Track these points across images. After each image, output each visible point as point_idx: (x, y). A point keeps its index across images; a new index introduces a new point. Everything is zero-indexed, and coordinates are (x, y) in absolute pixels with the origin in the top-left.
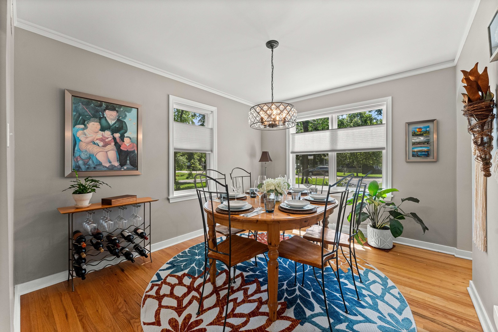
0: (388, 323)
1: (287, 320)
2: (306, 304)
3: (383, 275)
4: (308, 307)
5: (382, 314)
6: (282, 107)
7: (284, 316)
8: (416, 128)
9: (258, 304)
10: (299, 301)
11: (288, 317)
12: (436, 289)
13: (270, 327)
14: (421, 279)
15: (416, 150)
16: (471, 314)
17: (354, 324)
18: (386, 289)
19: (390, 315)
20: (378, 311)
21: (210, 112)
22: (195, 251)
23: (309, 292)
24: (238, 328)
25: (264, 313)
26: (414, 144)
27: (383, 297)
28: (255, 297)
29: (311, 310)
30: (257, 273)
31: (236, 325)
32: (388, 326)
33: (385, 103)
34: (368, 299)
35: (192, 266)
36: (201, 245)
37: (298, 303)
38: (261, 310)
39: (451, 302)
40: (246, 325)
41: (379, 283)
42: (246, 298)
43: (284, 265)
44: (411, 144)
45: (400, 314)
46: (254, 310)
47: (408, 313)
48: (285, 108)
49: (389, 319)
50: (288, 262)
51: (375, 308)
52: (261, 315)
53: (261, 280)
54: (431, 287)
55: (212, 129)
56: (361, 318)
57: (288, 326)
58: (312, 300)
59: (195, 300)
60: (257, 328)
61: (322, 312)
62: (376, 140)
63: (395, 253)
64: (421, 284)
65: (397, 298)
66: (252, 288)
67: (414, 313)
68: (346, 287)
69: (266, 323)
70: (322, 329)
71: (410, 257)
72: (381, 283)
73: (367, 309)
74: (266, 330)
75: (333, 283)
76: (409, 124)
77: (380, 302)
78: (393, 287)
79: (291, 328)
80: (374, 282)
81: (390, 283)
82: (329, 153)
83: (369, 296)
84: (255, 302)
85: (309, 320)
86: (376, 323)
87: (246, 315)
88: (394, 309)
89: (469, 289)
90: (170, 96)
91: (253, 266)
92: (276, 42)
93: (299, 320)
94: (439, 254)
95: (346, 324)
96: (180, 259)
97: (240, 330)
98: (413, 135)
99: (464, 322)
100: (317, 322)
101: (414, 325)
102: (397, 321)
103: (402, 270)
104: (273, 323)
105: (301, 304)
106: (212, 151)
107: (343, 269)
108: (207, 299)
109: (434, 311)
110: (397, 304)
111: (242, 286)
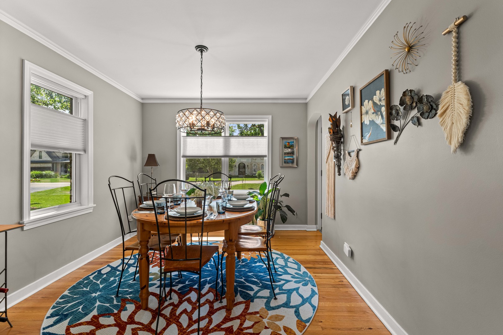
0: (297, 278)
1: (240, 304)
2: (246, 288)
3: (279, 253)
4: (248, 289)
5: (292, 275)
6: (212, 113)
7: (237, 303)
8: (286, 142)
9: (209, 304)
10: (239, 289)
11: (240, 302)
12: (308, 252)
13: (232, 314)
14: (299, 249)
15: (286, 158)
16: (327, 259)
17: (282, 287)
18: (286, 261)
19: (296, 273)
20: (289, 274)
21: (83, 97)
22: (83, 290)
23: (242, 280)
24: (207, 328)
25: (220, 308)
26: (285, 154)
27: (287, 265)
28: (202, 300)
29: (252, 291)
30: (187, 283)
31: (204, 327)
32: (299, 279)
33: (267, 120)
34: (280, 269)
35: (96, 305)
36: (85, 282)
37: (240, 290)
38: (215, 308)
39: (317, 256)
40: (212, 323)
41: (280, 258)
42: (194, 305)
43: (207, 269)
44: (283, 154)
45: (300, 271)
46: (209, 310)
47: (303, 269)
48: (215, 114)
49: (296, 276)
50: (209, 266)
51: (286, 273)
52: (219, 311)
53: (196, 286)
54: (305, 251)
55: (85, 121)
56: (284, 282)
57: (244, 307)
58: (247, 284)
59: (140, 330)
60: (223, 320)
61: (259, 288)
62: (261, 149)
63: (277, 237)
64: (300, 251)
65: (294, 263)
66: (193, 296)
67: (306, 268)
68: (263, 267)
69: (227, 313)
70: (267, 298)
71: (286, 237)
72: (281, 257)
73: (283, 275)
74: (230, 317)
75: (253, 268)
76: (283, 138)
77: (287, 269)
78: (288, 258)
79: (248, 307)
80: (277, 258)
81: (286, 256)
82: (223, 159)
83: (280, 267)
84: (205, 305)
85: (255, 296)
86: (292, 281)
87: (206, 316)
88: (296, 269)
89: (321, 246)
90: (26, 62)
91: (177, 279)
92: (206, 48)
93: (249, 300)
94: (299, 231)
95: (278, 288)
96: (67, 306)
97: (210, 329)
98: (285, 147)
99: (326, 263)
100: (261, 295)
101: (309, 274)
102: (301, 275)
103: (287, 247)
104: (232, 311)
105: (242, 290)
106: (85, 151)
107: (254, 257)
108: (153, 324)
109: (313, 263)
110: (296, 266)
111: (182, 299)
